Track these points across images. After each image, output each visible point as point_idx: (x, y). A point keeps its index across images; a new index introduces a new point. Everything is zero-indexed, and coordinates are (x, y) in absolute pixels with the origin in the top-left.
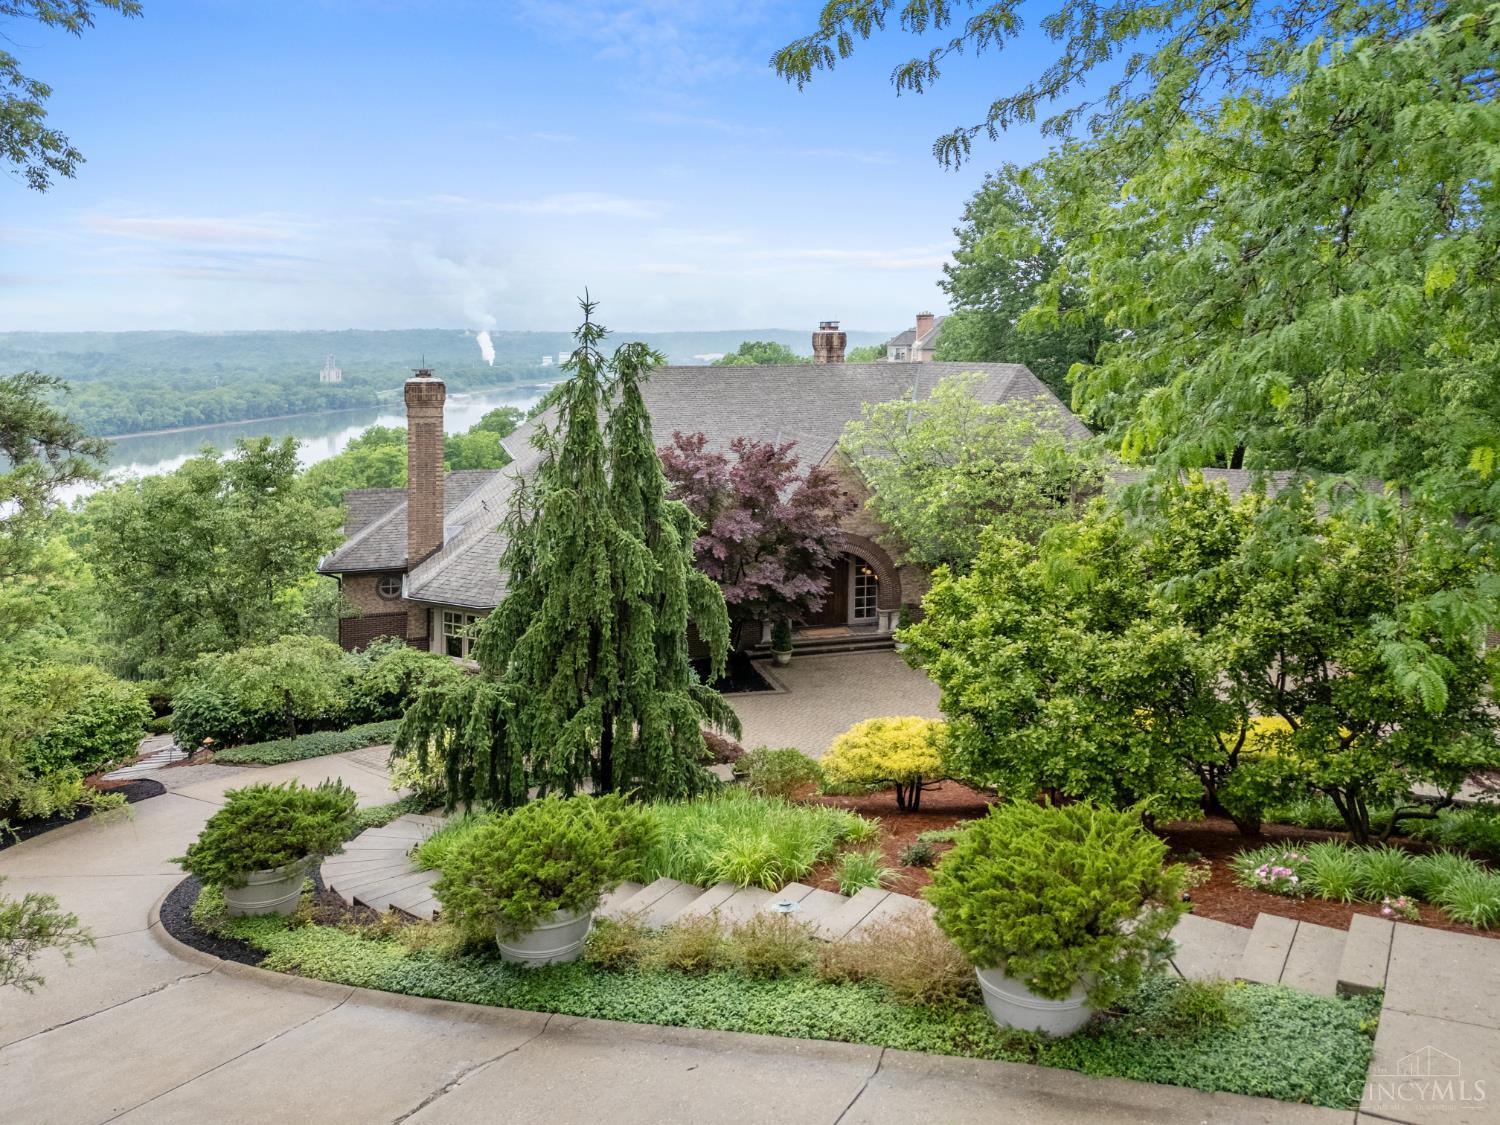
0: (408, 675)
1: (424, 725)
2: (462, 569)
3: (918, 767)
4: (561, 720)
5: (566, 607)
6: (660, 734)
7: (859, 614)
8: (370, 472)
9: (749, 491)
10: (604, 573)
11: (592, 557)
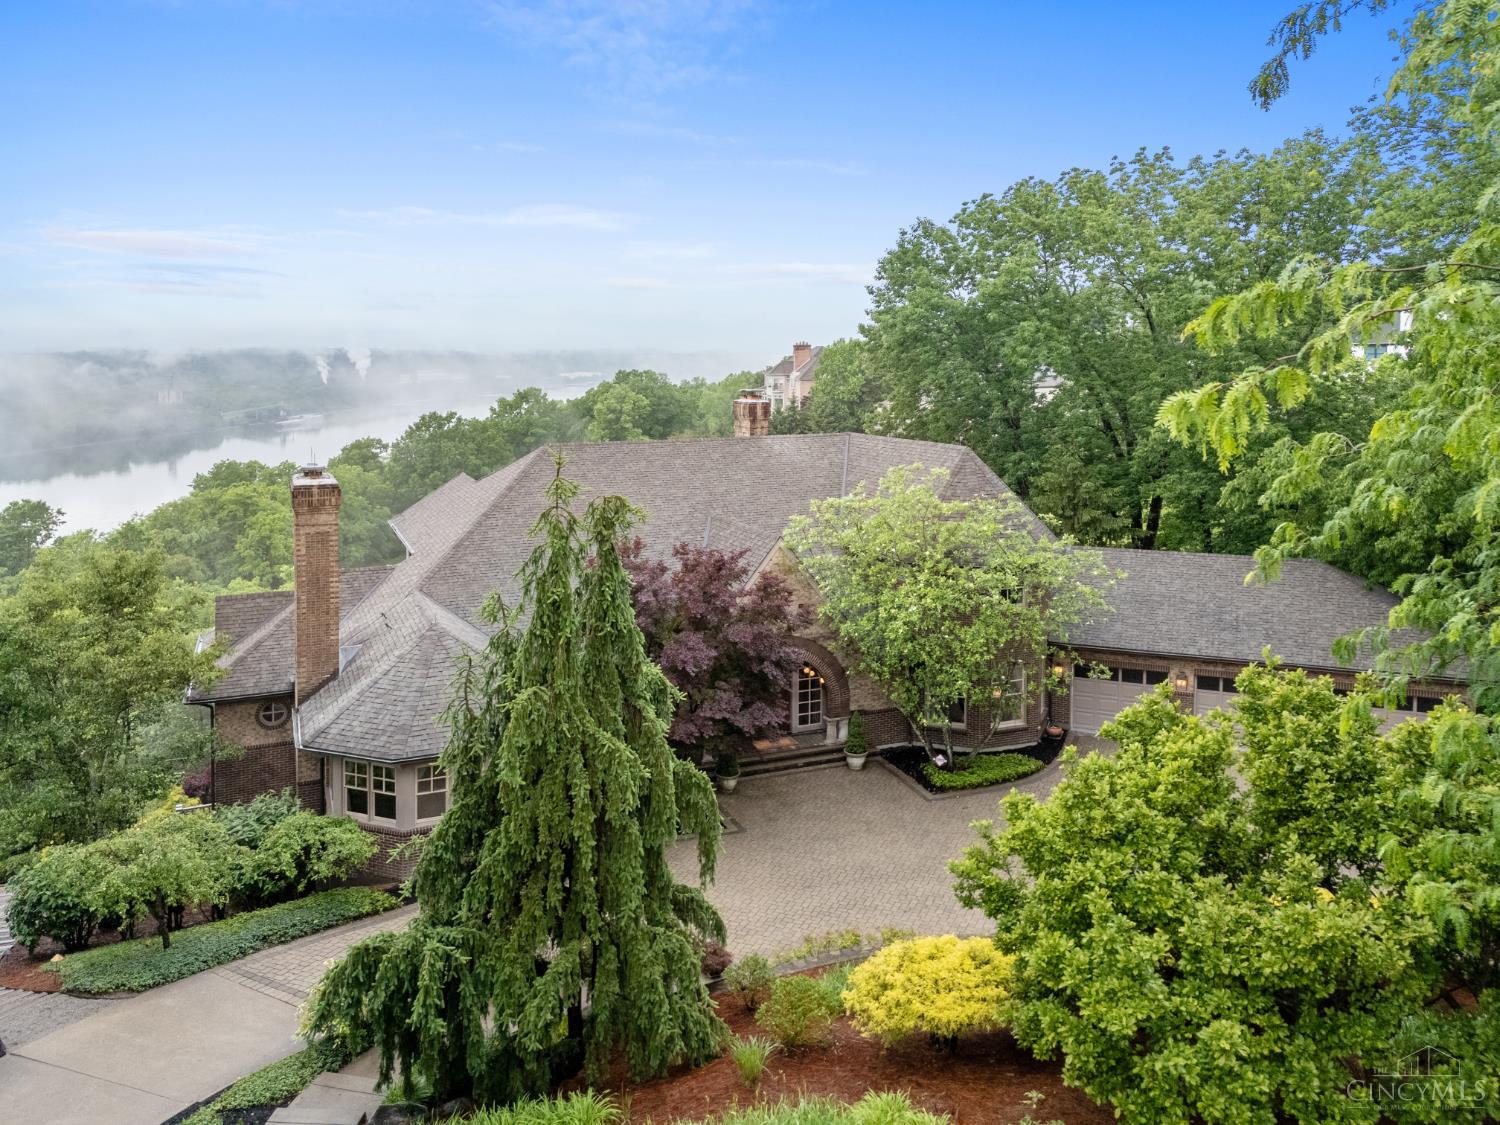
0: (307, 849)
1: (355, 993)
2: (366, 709)
3: (970, 1018)
4: (530, 980)
5: (535, 830)
6: (653, 986)
7: (803, 721)
8: (223, 514)
9: (698, 609)
10: (581, 791)
11: (567, 768)
